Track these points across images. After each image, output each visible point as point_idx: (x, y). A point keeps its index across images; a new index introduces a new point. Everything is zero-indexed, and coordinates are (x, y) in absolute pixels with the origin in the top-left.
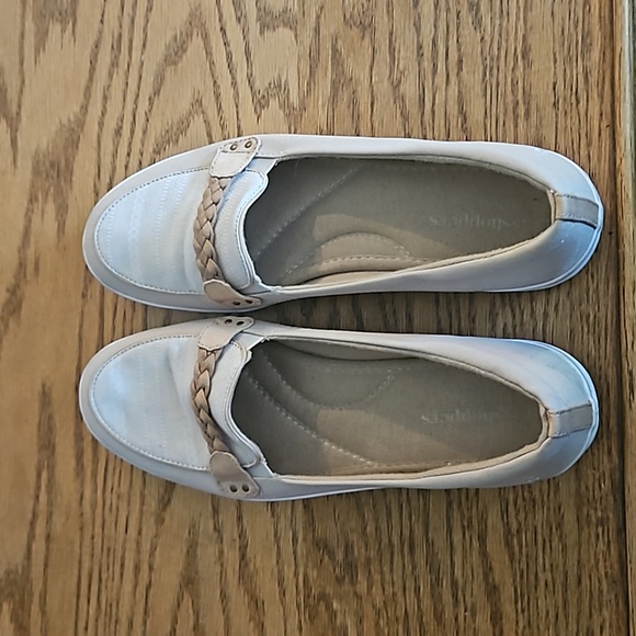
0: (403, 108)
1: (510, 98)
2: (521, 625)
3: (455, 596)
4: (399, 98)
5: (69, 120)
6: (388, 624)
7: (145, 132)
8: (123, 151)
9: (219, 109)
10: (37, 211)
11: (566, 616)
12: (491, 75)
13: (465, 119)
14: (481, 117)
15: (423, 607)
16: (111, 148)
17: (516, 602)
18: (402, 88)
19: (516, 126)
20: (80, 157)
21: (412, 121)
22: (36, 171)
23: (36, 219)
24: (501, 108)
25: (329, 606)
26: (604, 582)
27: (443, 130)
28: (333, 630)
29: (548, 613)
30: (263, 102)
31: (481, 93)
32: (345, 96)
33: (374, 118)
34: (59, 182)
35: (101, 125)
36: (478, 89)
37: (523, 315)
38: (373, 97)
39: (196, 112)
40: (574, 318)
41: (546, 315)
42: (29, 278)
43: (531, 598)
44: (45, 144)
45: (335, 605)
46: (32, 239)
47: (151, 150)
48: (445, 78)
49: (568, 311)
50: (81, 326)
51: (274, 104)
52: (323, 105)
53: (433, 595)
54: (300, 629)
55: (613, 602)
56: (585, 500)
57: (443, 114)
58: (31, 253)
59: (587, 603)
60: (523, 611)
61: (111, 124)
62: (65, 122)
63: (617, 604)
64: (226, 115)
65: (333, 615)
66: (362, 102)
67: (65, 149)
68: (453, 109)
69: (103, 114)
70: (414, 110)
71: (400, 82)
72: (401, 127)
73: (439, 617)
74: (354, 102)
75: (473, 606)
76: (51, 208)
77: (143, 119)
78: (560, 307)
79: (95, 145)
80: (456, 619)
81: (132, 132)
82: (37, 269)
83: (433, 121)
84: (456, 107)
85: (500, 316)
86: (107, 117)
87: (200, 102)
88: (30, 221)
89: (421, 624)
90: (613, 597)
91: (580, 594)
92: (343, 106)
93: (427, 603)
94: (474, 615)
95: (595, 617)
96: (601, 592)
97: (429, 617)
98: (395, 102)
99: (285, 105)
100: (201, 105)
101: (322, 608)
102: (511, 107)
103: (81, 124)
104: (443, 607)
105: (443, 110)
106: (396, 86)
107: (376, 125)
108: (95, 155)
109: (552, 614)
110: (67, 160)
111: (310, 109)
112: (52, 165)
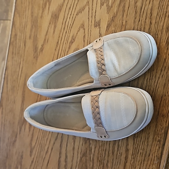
0: (136, 10)
1: (165, 10)
2: (132, 162)
3: (118, 149)
4: (136, 7)
5: (61, 4)
6: (101, 150)
7: (75, 9)
8: (70, 13)
9: (92, 5)
10: (50, 27)
11: (144, 164)
12: (162, 2)
13: (151, 15)
14: (156, 15)
15: (110, 149)
16: (68, 12)
17: (132, 155)
18: (137, 4)
19: (165, 19)
20: (61, 14)
21: (137, 14)
22: (52, 17)
23: (50, 28)
24: (162, 13)
25: (89, 142)
26: (156, 158)
27: (145, 18)
28: (89, 148)
29: (139, 161)
30: (103, 4)
31: (157, 8)
32: (122, 4)
33: (128, 12)
34: (56, 20)
35: (67, 6)
36: (157, 6)
37: (153, 76)
38: (129, 6)
39: (87, 5)
40: (166, 80)
41: (159, 78)
42: (46, 43)
43: (136, 155)
44: (55, 9)
45: (91, 142)
46: (48, 33)
47: (76, 14)
48: (149, 2)
49: (165, 78)
50: (53, 57)
51: (105, 5)
52: (116, 7)
53: (113, 147)
54: (82, 145)
55: (157, 164)
56: (156, 134)
57: (146, 13)
58: (47, 37)
59: (150, 162)
60: (133, 158)
61: (69, 6)
62: (60, 4)
63: (158, 165)
64: (93, 7)
65: (90, 144)
66: (126, 6)
67: (58, 11)
68: (149, 12)
69: (68, 3)
70: (139, 11)
71: (137, 2)
72: (134, 15)
73: (113, 153)
74: (124, 7)
75: (122, 153)
76: (53, 26)
77: (76, 6)
78: (163, 76)
79: (65, 11)
80: (117, 155)
81: (73, 9)
82: (48, 41)
83: (143, 15)
84: (150, 11)
85: (147, 76)
86: (68, 4)
87: (88, 2)
88: (48, 29)
89: (109, 153)
90: (157, 163)
91: (149, 159)
92: (121, 8)
93: (111, 148)
94: (121, 155)
95: (151, 166)
96: (154, 160)
97: (111, 152)
98: (134, 8)
99: (108, 5)
100: (89, 3)
101: (88, 141)
102: (165, 13)
103: (63, 5)
104: (115, 151)
105: (146, 12)
106: (136, 3)
107: (128, 14)
108: (64, 14)
109: (140, 162)
110: (58, 14)
111: (113, 7)
112: (55, 15)
